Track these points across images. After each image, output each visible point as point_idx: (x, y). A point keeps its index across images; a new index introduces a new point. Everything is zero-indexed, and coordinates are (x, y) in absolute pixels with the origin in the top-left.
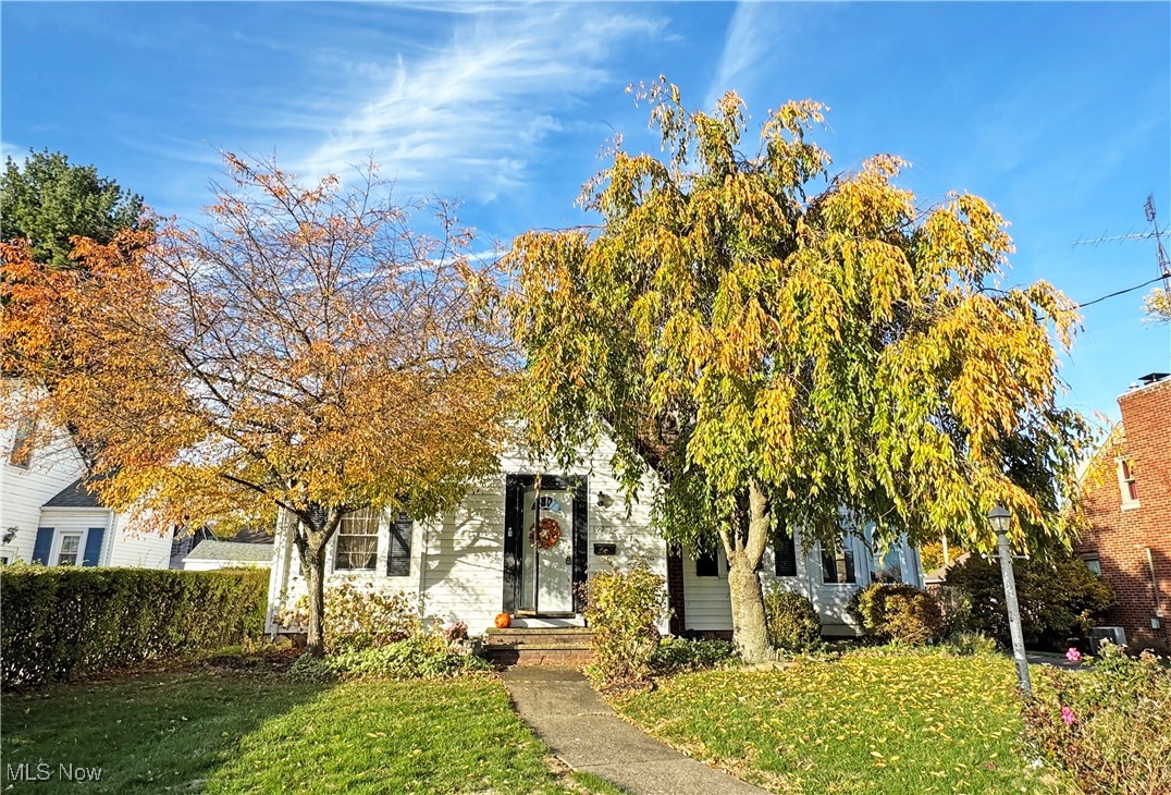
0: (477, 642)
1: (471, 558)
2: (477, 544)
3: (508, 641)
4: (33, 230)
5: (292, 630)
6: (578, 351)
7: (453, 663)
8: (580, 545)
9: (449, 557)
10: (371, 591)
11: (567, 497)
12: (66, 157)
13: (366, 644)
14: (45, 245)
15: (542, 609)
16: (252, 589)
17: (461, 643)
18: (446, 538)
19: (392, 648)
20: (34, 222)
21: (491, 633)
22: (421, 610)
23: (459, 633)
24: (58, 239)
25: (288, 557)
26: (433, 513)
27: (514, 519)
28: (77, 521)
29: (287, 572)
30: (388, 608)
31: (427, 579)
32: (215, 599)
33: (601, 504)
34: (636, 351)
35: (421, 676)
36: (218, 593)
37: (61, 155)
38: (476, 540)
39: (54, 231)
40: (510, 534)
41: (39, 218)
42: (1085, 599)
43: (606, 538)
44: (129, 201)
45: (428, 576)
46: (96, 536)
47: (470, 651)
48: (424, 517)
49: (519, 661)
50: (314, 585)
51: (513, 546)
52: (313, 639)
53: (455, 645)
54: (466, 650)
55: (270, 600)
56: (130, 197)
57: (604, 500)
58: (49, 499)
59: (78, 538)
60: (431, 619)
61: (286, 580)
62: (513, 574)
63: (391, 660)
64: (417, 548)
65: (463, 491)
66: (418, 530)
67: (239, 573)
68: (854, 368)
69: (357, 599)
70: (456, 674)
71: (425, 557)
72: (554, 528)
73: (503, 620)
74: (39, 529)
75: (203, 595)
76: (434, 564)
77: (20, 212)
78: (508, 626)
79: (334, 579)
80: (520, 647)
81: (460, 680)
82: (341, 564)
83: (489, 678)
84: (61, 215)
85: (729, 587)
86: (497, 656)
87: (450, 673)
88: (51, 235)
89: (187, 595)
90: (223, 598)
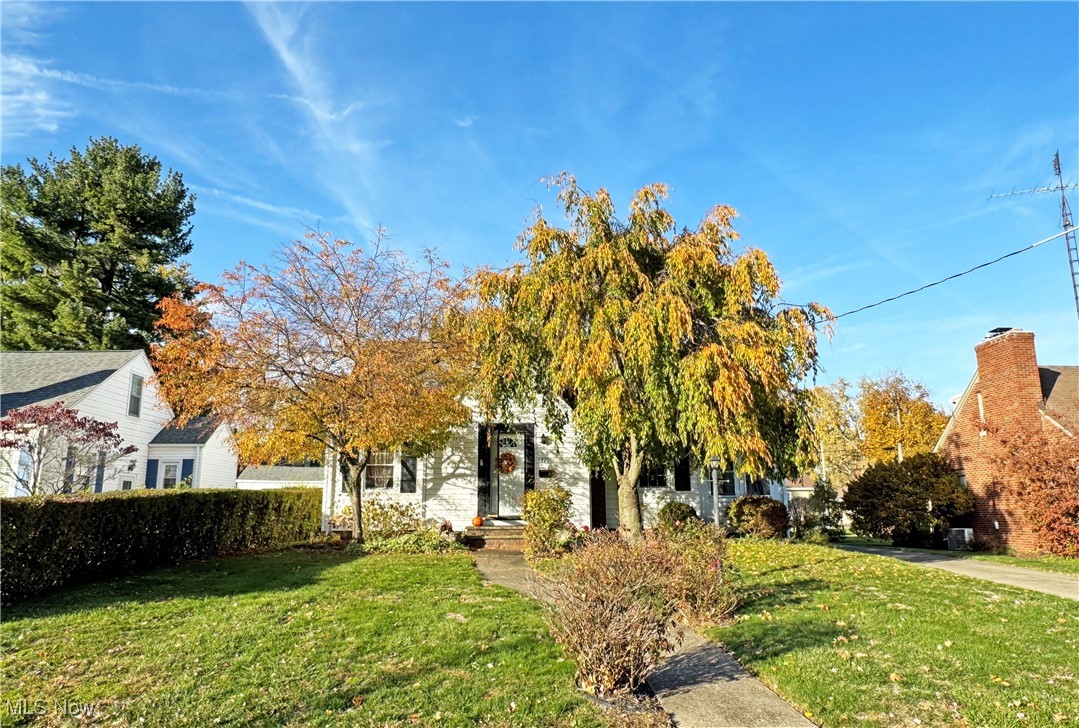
0: (459, 535)
1: (453, 480)
2: (458, 472)
3: (478, 534)
4: (99, 209)
5: (340, 529)
6: (510, 356)
7: (442, 546)
8: (530, 472)
9: (439, 479)
10: (391, 502)
11: (520, 438)
12: (116, 141)
13: (387, 536)
14: (108, 222)
15: (501, 514)
16: (307, 502)
17: (447, 533)
18: (437, 468)
19: (406, 537)
20: (98, 203)
21: (469, 529)
22: (424, 514)
23: (447, 528)
24: (118, 216)
25: (334, 481)
26: (429, 452)
27: (484, 453)
28: (172, 455)
29: (333, 490)
30: (402, 514)
31: (427, 494)
32: (287, 509)
33: (544, 442)
34: (548, 354)
35: (423, 552)
36: (288, 505)
37: (113, 140)
38: (457, 468)
39: (115, 209)
40: (482, 464)
41: (103, 199)
42: (948, 506)
43: (545, 466)
44: (171, 178)
45: (428, 492)
46: (188, 466)
47: (454, 539)
48: (423, 456)
49: (486, 546)
50: (355, 499)
51: (484, 473)
52: (355, 534)
53: (444, 534)
54: (451, 539)
55: (323, 510)
56: (172, 175)
57: (545, 440)
58: (152, 438)
59: (175, 466)
60: (429, 521)
61: (333, 496)
62: (485, 493)
63: (405, 543)
64: (420, 476)
65: (447, 437)
66: (420, 465)
67: (299, 491)
68: (667, 370)
69: (382, 508)
70: (444, 552)
71: (425, 481)
72: (512, 459)
73: (477, 521)
74: (149, 460)
75: (279, 507)
76: (430, 485)
77: (87, 194)
78: (481, 525)
79: (367, 495)
80: (486, 537)
81: (446, 555)
82: (370, 485)
83: (466, 555)
84: (120, 197)
85: (618, 499)
86: (472, 542)
87: (441, 551)
88: (113, 213)
89: (271, 506)
90: (290, 509)
